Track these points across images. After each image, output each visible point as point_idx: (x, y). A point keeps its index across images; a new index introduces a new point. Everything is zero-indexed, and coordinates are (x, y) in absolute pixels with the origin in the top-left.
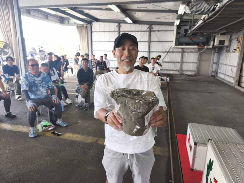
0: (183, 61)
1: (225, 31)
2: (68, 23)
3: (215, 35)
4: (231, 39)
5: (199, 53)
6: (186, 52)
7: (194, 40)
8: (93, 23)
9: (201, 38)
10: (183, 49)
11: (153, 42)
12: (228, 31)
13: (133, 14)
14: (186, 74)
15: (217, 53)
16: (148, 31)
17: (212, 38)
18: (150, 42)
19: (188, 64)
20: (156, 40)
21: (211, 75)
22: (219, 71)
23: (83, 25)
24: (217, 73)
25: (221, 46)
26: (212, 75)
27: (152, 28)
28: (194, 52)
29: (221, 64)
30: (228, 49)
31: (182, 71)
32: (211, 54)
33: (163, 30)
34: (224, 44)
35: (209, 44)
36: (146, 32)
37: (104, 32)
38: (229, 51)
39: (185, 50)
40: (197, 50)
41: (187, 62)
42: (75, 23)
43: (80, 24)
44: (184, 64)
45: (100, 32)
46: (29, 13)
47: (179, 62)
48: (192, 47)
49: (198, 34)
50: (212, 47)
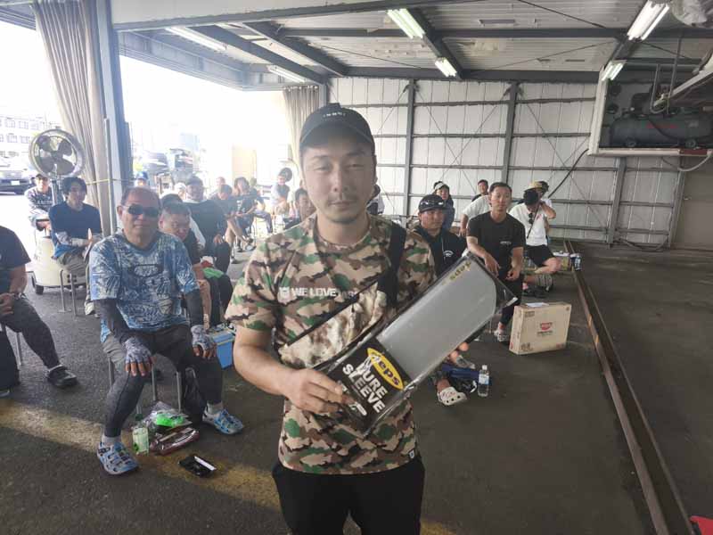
0: (623, 200)
2: (261, 81)
5: (683, 174)
6: (636, 170)
7: (667, 131)
8: (335, 81)
9: (694, 124)
10: (624, 158)
11: (522, 136)
14: (632, 243)
16: (506, 102)
18: (511, 136)
19: (640, 210)
20: (534, 132)
23: (304, 87)
27: (521, 92)
28: (664, 170)
31: (618, 233)
33: (558, 97)
36: (499, 106)
37: (366, 106)
39: (632, 164)
40: (674, 162)
41: (637, 204)
43: (295, 84)
44: (627, 208)
47: (609, 204)
48: (659, 152)
49: (682, 108)
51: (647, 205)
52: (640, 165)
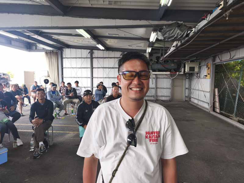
0: (157, 87)
1: (195, 58)
2: (36, 49)
3: (185, 62)
4: (200, 66)
5: (172, 79)
6: (159, 78)
7: (166, 67)
8: (64, 49)
9: (173, 65)
10: (156, 75)
12: (198, 58)
13: (105, 41)
14: (162, 100)
15: (188, 79)
17: (183, 65)
19: (162, 90)
21: (185, 100)
22: (191, 96)
23: (53, 51)
24: (190, 98)
28: (167, 78)
29: (193, 89)
30: (198, 74)
31: (157, 97)
32: (183, 80)
34: (194, 71)
37: (76, 58)
38: (200, 77)
40: (169, 76)
41: (161, 88)
42: (43, 49)
43: (49, 50)
44: (159, 89)
45: (71, 58)
47: (153, 88)
48: (164, 73)
49: (169, 61)
50: (183, 73)
51: (164, 88)
52: (160, 77)
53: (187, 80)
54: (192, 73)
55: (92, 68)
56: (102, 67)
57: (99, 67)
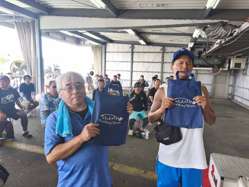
1: (242, 54)
2: (84, 44)
3: (230, 57)
4: (247, 62)
5: (214, 75)
6: (200, 74)
7: (208, 63)
8: (108, 44)
9: (216, 60)
10: (196, 70)
11: (166, 63)
12: (244, 54)
13: (147, 37)
15: (233, 75)
16: (162, 52)
17: (227, 61)
18: (163, 63)
20: (170, 62)
22: (235, 94)
23: (98, 46)
24: (234, 96)
25: (237, 69)
26: (228, 98)
27: (166, 50)
28: (208, 74)
29: (238, 87)
30: (245, 71)
32: (227, 76)
34: (240, 67)
35: (224, 66)
36: (159, 53)
37: (118, 52)
38: (246, 74)
39: (199, 72)
40: (212, 72)
42: (90, 44)
43: (95, 45)
45: (113, 52)
46: (49, 35)
49: (213, 57)
50: (227, 69)
53: (232, 77)
54: (237, 70)
55: (132, 62)
56: (142, 61)
57: (139, 61)
